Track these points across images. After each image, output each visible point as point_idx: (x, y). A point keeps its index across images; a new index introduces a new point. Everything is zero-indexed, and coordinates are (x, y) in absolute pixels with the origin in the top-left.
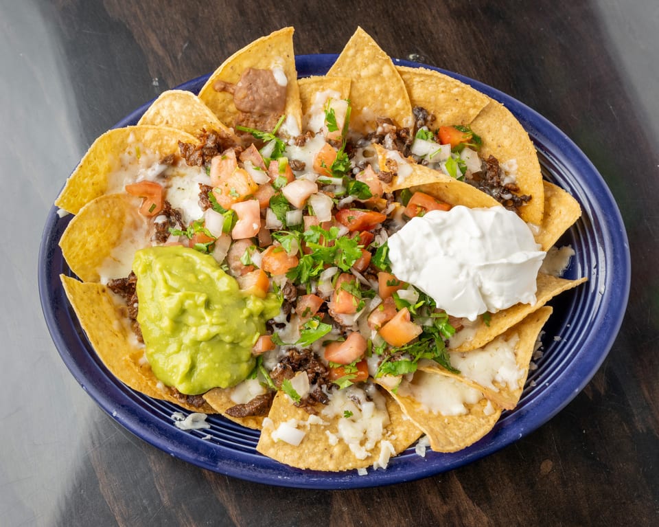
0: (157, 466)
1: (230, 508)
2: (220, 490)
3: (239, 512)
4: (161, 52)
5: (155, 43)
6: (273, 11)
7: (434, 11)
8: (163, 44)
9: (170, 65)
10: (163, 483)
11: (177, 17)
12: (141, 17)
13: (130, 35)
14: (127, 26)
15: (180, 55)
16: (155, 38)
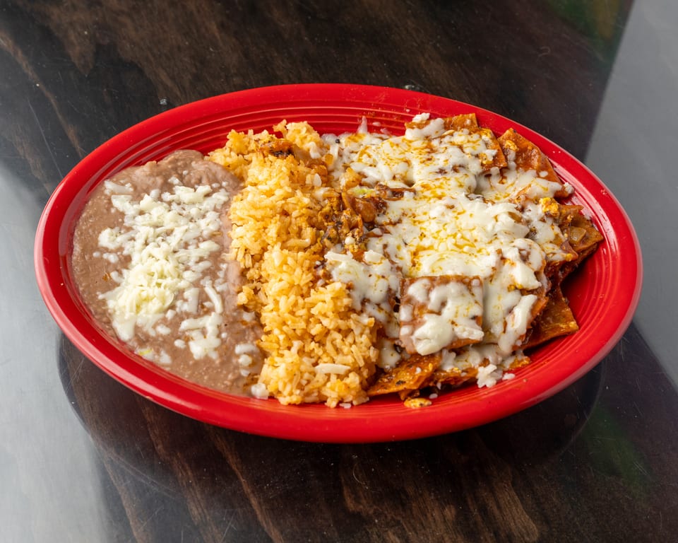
0: (152, 417)
1: (230, 457)
2: (219, 439)
3: (239, 460)
4: (169, 83)
5: (163, 76)
6: (276, 54)
7: (426, 56)
8: (173, 79)
9: (178, 93)
10: (157, 433)
11: (186, 59)
12: (152, 59)
13: (141, 71)
14: (139, 65)
15: (187, 85)
16: (165, 74)
